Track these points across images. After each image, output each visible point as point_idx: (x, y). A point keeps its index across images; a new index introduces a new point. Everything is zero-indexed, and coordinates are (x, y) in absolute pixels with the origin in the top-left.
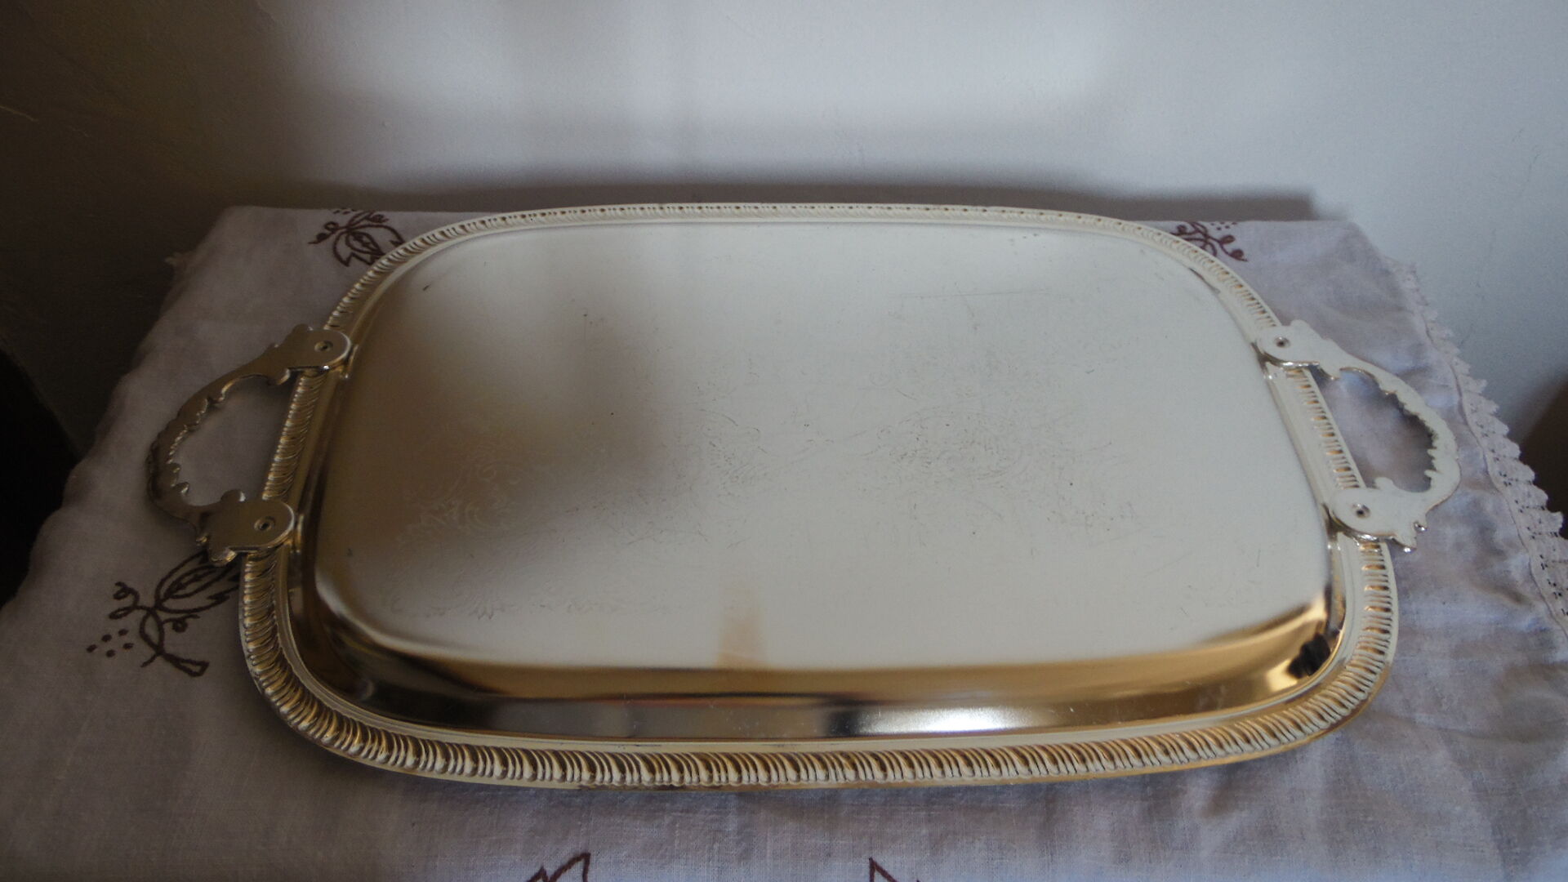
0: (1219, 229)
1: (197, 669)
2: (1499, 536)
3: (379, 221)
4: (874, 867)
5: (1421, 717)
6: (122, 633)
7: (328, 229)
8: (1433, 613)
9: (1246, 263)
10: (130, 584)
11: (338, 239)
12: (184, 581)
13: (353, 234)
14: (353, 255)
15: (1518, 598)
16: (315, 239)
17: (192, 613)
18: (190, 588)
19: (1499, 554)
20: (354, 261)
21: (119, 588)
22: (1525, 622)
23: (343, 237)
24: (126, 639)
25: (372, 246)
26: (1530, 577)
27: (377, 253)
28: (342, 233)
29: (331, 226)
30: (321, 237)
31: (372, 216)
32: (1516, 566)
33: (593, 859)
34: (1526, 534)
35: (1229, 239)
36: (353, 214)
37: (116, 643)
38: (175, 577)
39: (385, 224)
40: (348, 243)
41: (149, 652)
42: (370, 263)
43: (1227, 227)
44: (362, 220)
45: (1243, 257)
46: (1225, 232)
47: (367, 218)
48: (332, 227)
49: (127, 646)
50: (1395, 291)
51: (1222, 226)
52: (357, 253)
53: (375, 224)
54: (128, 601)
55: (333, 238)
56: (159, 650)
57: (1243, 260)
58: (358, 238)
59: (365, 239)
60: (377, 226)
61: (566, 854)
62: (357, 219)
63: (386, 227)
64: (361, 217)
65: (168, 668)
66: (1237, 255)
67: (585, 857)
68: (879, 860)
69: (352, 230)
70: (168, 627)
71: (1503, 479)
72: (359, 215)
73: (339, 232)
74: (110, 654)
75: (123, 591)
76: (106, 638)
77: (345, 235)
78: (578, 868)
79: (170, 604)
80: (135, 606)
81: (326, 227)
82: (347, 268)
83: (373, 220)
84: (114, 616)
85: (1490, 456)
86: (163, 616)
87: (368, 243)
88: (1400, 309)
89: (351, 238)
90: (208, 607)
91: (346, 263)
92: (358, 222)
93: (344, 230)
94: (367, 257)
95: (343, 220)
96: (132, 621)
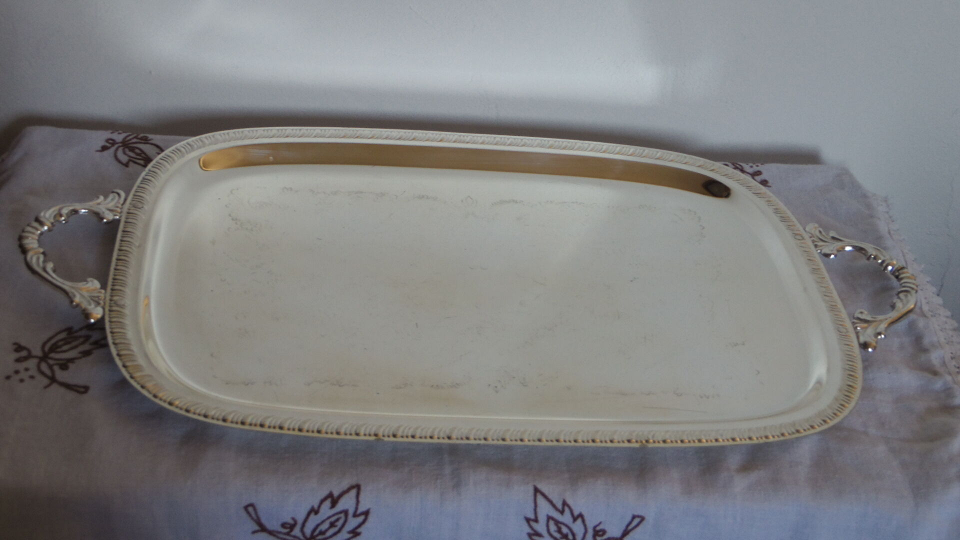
0: (751, 167)
1: (82, 390)
2: (926, 341)
3: (146, 140)
4: (536, 490)
5: (872, 431)
6: (27, 370)
7: (110, 143)
8: (884, 379)
9: (770, 188)
10: (23, 344)
11: (117, 150)
12: (60, 343)
13: (127, 147)
14: (130, 160)
15: (935, 373)
16: (99, 149)
17: (72, 360)
18: (65, 348)
19: (925, 351)
20: (131, 164)
21: (15, 347)
22: (938, 385)
23: (121, 149)
24: (30, 373)
25: (143, 155)
26: (944, 364)
27: (148, 160)
28: (119, 147)
29: (110, 141)
30: (104, 148)
31: (139, 137)
32: (935, 357)
33: (362, 488)
34: (942, 340)
35: (759, 173)
36: (124, 135)
37: (23, 375)
38: (53, 341)
39: (151, 142)
40: (124, 153)
41: (46, 381)
42: (145, 166)
43: (757, 166)
44: (133, 138)
45: (768, 185)
46: (756, 169)
47: (135, 137)
48: (112, 142)
49: (32, 377)
50: (869, 206)
51: (754, 166)
52: (132, 159)
53: (143, 141)
54: (24, 353)
55: (113, 149)
56: (53, 379)
57: (768, 186)
58: (132, 150)
59: (137, 151)
60: (145, 143)
61: (345, 484)
62: (129, 138)
63: (152, 144)
64: (131, 137)
65: (62, 390)
66: (764, 183)
67: (358, 487)
68: (539, 486)
69: (125, 144)
70: (56, 368)
71: (931, 313)
72: (130, 135)
73: (116, 146)
74: (22, 381)
75: (19, 348)
76: (17, 372)
77: (122, 148)
78: (353, 492)
79: (52, 355)
80: (29, 356)
81: (107, 141)
82: (127, 168)
83: (141, 139)
84: (18, 360)
85: (924, 301)
86: (51, 362)
87: (141, 154)
88: (872, 216)
89: (127, 150)
90: (80, 358)
91: (126, 165)
92: (130, 140)
93: (120, 145)
94: (142, 162)
95: (119, 137)
96: (32, 363)
